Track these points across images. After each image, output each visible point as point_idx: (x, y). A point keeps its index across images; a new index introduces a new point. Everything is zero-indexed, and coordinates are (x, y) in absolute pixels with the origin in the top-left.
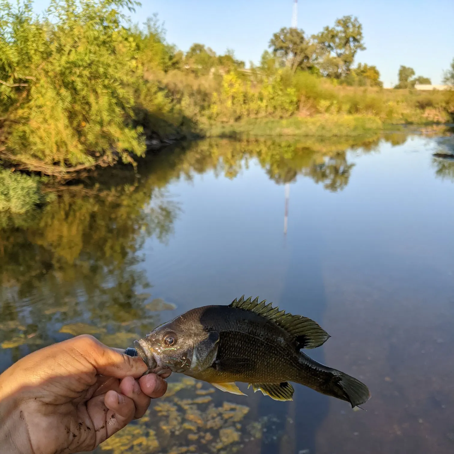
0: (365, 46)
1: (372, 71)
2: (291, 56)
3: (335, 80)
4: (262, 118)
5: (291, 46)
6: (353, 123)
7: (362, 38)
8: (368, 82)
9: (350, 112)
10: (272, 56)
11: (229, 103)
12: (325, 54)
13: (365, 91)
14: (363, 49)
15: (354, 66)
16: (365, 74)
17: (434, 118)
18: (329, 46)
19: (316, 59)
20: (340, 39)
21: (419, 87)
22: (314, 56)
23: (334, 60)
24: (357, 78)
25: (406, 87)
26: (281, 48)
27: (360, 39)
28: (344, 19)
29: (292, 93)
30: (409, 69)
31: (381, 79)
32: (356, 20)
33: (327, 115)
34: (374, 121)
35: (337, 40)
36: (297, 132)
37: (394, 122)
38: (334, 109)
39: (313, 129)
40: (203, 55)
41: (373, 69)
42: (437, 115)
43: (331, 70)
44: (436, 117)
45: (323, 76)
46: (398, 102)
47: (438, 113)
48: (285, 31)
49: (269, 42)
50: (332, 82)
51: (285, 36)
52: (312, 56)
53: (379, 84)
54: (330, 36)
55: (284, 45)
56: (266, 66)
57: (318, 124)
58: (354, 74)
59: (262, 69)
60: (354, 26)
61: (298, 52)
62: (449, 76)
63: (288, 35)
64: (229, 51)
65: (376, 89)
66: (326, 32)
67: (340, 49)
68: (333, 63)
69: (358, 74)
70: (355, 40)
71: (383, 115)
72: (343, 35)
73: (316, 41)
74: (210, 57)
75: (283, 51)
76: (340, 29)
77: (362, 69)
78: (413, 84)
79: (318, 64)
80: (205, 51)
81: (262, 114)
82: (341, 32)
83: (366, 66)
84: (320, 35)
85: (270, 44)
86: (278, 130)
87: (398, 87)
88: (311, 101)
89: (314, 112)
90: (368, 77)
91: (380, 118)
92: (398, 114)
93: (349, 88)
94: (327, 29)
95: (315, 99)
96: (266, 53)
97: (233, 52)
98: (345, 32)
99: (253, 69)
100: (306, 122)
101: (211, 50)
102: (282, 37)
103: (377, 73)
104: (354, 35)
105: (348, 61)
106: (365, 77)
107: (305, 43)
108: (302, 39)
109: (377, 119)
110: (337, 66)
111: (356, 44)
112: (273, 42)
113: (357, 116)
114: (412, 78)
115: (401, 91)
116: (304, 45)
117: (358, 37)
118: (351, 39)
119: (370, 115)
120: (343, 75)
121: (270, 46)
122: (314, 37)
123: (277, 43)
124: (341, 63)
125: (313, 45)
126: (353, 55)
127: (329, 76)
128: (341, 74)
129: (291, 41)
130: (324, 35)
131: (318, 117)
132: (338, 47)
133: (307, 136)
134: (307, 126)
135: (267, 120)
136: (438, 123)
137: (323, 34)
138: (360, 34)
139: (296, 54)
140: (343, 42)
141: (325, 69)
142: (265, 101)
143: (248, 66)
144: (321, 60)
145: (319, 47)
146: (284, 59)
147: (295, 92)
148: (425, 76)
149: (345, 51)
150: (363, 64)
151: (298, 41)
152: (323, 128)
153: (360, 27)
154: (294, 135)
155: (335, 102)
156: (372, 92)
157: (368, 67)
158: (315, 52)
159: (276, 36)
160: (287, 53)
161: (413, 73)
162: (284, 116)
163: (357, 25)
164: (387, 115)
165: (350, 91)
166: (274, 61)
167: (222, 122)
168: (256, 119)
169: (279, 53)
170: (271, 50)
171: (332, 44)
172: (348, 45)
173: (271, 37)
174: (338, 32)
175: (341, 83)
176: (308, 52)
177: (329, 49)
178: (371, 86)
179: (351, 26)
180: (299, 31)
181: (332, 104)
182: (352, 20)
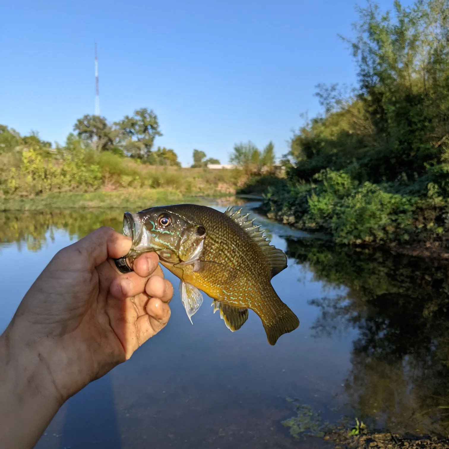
0: (162, 132)
1: (171, 153)
2: (95, 138)
3: (139, 160)
4: (66, 192)
5: (95, 130)
6: (156, 196)
7: (158, 126)
8: (168, 162)
9: (152, 187)
10: (77, 138)
11: (29, 178)
12: (127, 138)
13: (165, 169)
14: (160, 135)
15: (154, 149)
16: (165, 156)
17: (226, 191)
18: (131, 132)
19: (120, 142)
20: (140, 126)
21: (211, 166)
22: (117, 140)
23: (136, 144)
24: (158, 159)
25: (200, 166)
26: (86, 132)
27: (157, 127)
28: (141, 111)
29: (96, 170)
30: (201, 152)
31: (179, 160)
32: (152, 112)
33: (131, 189)
34: (175, 194)
35: (137, 127)
36: (102, 204)
37: (194, 195)
38: (137, 183)
39: (117, 202)
40: (5, 134)
41: (171, 151)
42: (229, 188)
43: (134, 152)
44: (228, 190)
45: (127, 156)
46: (194, 178)
47: (229, 187)
48: (88, 118)
49: (73, 126)
50: (136, 162)
51: (89, 121)
52: (115, 139)
53: (178, 164)
54: (130, 124)
55: (88, 129)
56: (72, 147)
57: (122, 197)
58: (155, 156)
59: (68, 149)
60: (150, 116)
61: (102, 135)
62: (233, 157)
63: (92, 121)
64: (33, 132)
65: (175, 167)
66: (126, 120)
67: (141, 134)
68: (134, 146)
69: (159, 156)
70: (153, 128)
71: (183, 189)
72: (142, 123)
73: (118, 127)
74: (14, 137)
75: (88, 135)
76: (138, 118)
77: (162, 152)
78: (206, 164)
79: (122, 146)
80: (8, 131)
81: (66, 188)
82: (140, 120)
83: (164, 149)
84: (121, 122)
85: (74, 128)
86: (81, 203)
87: (193, 167)
88: (115, 177)
89: (119, 186)
90: (168, 158)
91: (181, 192)
92: (196, 187)
93: (151, 167)
94: (127, 118)
95: (119, 175)
96: (71, 135)
97: (38, 133)
98: (143, 121)
99: (58, 149)
100: (111, 195)
101: (14, 131)
102: (86, 123)
103: (174, 155)
104: (152, 124)
105: (148, 145)
106: (165, 158)
107: (107, 128)
108: (105, 125)
109: (178, 192)
110: (139, 149)
111: (154, 131)
112: (77, 127)
113: (160, 190)
114: (204, 160)
115: (197, 170)
116: (106, 130)
117: (155, 126)
118: (149, 127)
119: (170, 189)
120: (146, 156)
121: (74, 130)
122: (116, 124)
123: (81, 127)
124: (143, 146)
125: (115, 130)
126: (152, 139)
127: (132, 156)
128: (143, 155)
129: (95, 126)
130: (125, 123)
131: (122, 191)
132: (137, 133)
133: (111, 208)
134: (111, 199)
135: (71, 193)
136: (230, 195)
137: (123, 122)
138: (156, 123)
139: (100, 137)
140: (143, 129)
141: (128, 151)
142: (68, 176)
143: (54, 146)
144: (124, 143)
145: (121, 133)
146: (89, 141)
147: (98, 169)
148: (215, 157)
149: (145, 136)
150: (162, 148)
151: (101, 126)
152: (128, 201)
153: (155, 117)
154: (99, 207)
155: (137, 177)
156: (171, 171)
157: (167, 150)
158: (118, 136)
159: (80, 122)
160: (91, 136)
161: (204, 155)
162: (88, 190)
163: (153, 116)
164: (187, 189)
165: (152, 169)
166: (79, 142)
167: (22, 196)
168: (60, 192)
169: (83, 135)
170: (76, 133)
171: (133, 130)
172: (147, 131)
173: (75, 122)
174: (137, 121)
175: (144, 163)
176: (111, 136)
177: (130, 134)
178: (171, 165)
179: (148, 116)
180: (101, 118)
181: (135, 179)
182: (149, 112)
